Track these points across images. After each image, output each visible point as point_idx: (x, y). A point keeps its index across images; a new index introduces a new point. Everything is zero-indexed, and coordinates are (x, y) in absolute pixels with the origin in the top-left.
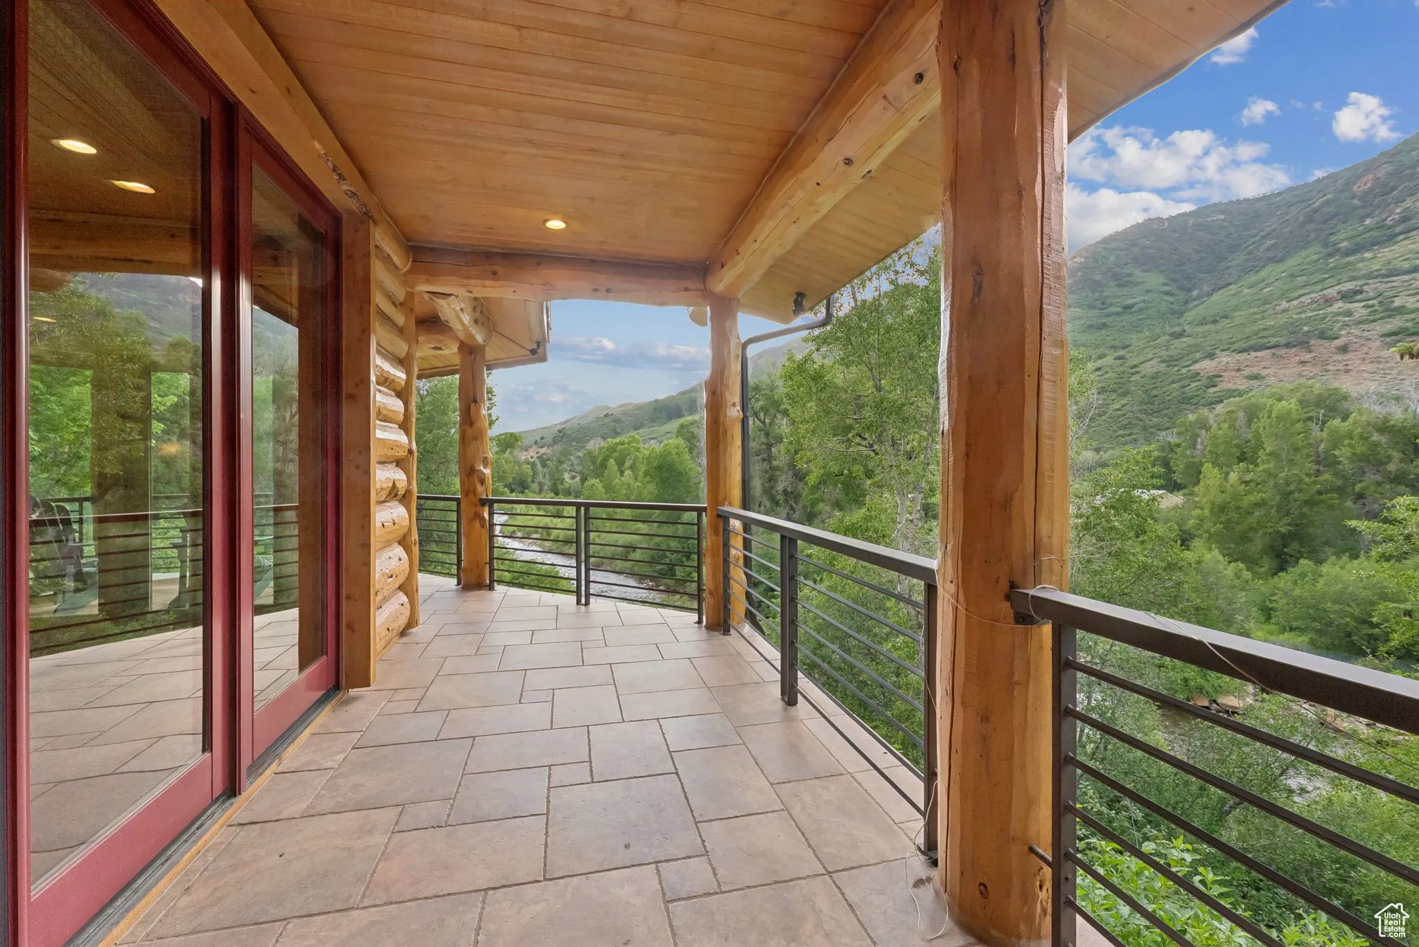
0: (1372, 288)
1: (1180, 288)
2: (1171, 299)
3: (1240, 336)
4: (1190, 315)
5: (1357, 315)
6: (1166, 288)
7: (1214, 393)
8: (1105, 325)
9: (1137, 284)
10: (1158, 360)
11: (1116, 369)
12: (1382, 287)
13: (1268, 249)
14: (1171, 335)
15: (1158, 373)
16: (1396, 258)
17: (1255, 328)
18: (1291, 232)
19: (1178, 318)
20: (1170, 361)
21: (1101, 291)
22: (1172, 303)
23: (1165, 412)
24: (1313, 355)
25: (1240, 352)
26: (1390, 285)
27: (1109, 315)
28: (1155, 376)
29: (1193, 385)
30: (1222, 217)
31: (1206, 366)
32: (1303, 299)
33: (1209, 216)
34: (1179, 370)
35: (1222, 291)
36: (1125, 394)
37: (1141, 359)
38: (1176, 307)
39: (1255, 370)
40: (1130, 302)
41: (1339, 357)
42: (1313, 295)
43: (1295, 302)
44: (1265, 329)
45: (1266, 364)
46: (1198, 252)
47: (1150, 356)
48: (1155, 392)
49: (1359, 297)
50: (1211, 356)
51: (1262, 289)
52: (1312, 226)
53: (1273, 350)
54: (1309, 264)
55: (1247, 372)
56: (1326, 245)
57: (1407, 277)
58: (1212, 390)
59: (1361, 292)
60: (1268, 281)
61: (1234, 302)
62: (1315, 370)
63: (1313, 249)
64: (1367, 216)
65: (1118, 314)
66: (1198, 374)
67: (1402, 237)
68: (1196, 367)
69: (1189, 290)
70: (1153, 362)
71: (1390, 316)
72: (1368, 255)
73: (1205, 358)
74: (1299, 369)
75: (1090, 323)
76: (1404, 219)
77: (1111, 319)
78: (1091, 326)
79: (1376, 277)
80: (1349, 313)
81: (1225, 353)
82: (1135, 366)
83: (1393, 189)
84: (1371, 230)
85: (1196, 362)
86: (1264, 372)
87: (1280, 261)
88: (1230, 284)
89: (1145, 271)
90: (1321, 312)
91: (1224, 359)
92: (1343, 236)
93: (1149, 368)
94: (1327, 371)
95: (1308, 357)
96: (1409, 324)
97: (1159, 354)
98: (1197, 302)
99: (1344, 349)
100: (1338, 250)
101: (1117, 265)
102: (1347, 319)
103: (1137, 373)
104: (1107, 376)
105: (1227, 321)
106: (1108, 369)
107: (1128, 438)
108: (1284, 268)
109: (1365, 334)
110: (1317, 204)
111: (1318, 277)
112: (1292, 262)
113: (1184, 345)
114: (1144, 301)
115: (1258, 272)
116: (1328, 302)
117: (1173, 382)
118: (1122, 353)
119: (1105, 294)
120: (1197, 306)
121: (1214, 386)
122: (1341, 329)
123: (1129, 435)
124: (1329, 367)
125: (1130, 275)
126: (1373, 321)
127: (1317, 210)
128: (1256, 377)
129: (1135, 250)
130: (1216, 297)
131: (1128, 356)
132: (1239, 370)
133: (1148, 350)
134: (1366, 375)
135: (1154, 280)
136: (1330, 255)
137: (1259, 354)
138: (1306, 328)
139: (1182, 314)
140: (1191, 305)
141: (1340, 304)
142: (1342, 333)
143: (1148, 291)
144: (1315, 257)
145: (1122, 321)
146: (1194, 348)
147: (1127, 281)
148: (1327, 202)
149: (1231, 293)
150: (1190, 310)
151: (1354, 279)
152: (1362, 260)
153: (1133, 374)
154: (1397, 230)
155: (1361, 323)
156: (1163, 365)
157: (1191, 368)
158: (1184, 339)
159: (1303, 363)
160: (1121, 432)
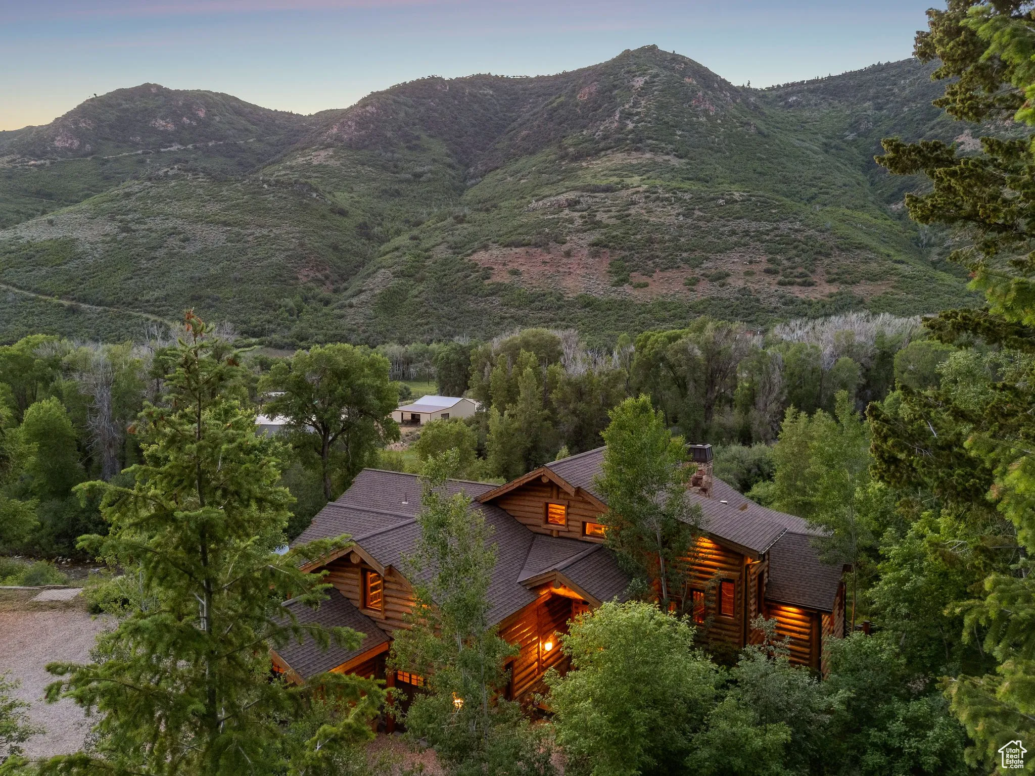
0: (586, 200)
1: (460, 162)
2: (453, 173)
3: (505, 229)
4: (469, 195)
5: (576, 224)
6: (449, 160)
7: (489, 285)
8: (397, 193)
9: (424, 150)
10: (445, 245)
11: (413, 251)
12: (590, 201)
13: (523, 139)
14: (456, 218)
15: (446, 259)
16: (599, 172)
17: (515, 223)
18: (539, 126)
19: (460, 195)
20: (456, 248)
21: (393, 152)
22: (454, 178)
23: (453, 301)
24: (550, 256)
25: (505, 246)
26: (595, 200)
27: (401, 181)
28: (445, 263)
29: (473, 275)
30: (491, 92)
31: (481, 257)
32: (545, 201)
33: (480, 88)
34: (462, 259)
35: (491, 174)
36: (422, 279)
37: (432, 243)
38: (457, 183)
39: (515, 266)
40: (419, 170)
41: (565, 260)
42: (552, 199)
43: (541, 203)
44: (521, 226)
45: (521, 261)
46: (474, 125)
47: (440, 240)
48: (444, 281)
49: (578, 207)
50: (485, 247)
51: (520, 179)
52: (551, 125)
53: (526, 248)
54: (550, 162)
55: (510, 267)
56: (560, 147)
57: (603, 195)
58: (487, 282)
59: (578, 202)
60: (524, 173)
61: (500, 189)
62: (552, 270)
63: (554, 148)
64: (585, 127)
65: (408, 181)
66: (477, 264)
67: (603, 153)
68: (475, 257)
69: (467, 166)
70: (442, 247)
71: (594, 228)
72: (584, 164)
73: (480, 249)
74: (543, 268)
75: (384, 187)
76: (605, 138)
77: (403, 186)
78: (385, 191)
79: (587, 191)
80: (571, 221)
81: (495, 245)
82: (427, 250)
83: (600, 107)
84: (586, 141)
85: (474, 252)
86: (522, 269)
87: (532, 153)
88: (497, 168)
89: (431, 136)
90: (556, 216)
91: (496, 252)
92: (570, 142)
93: (441, 253)
94: (559, 272)
95: (548, 257)
96: (603, 237)
97: (447, 239)
98: (473, 181)
99: (568, 254)
100: (567, 154)
101: (407, 125)
102: (570, 226)
103: (429, 257)
104: (404, 258)
105: (496, 211)
106: (405, 250)
107: (426, 327)
108: (533, 162)
109: (581, 242)
110: (555, 105)
111: (556, 178)
112: (539, 157)
113: (465, 232)
114: (431, 171)
115: (517, 160)
116: (560, 208)
117: (458, 271)
118: (415, 232)
119: (396, 155)
120: (473, 185)
121: (488, 278)
122: (567, 235)
123: (427, 324)
124: (560, 269)
125: (418, 138)
126: (585, 231)
127: (555, 110)
128: (515, 273)
129: (422, 109)
130: (489, 179)
131: (421, 236)
132: (504, 264)
133: (437, 232)
134: (580, 278)
135: (439, 148)
136: (562, 158)
137: (518, 250)
138: (547, 230)
139: (462, 191)
140: (469, 184)
141: (567, 211)
142: (568, 238)
143: (434, 160)
144: (553, 157)
145: (412, 191)
146: (474, 237)
147: (415, 145)
148: (562, 105)
149: (498, 177)
150: (468, 188)
151: (575, 189)
152: (581, 168)
153: (427, 258)
154: (602, 145)
155: (578, 231)
156: (450, 251)
157: (471, 258)
158: (465, 225)
159: (544, 263)
160: (418, 321)
